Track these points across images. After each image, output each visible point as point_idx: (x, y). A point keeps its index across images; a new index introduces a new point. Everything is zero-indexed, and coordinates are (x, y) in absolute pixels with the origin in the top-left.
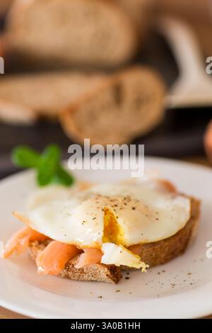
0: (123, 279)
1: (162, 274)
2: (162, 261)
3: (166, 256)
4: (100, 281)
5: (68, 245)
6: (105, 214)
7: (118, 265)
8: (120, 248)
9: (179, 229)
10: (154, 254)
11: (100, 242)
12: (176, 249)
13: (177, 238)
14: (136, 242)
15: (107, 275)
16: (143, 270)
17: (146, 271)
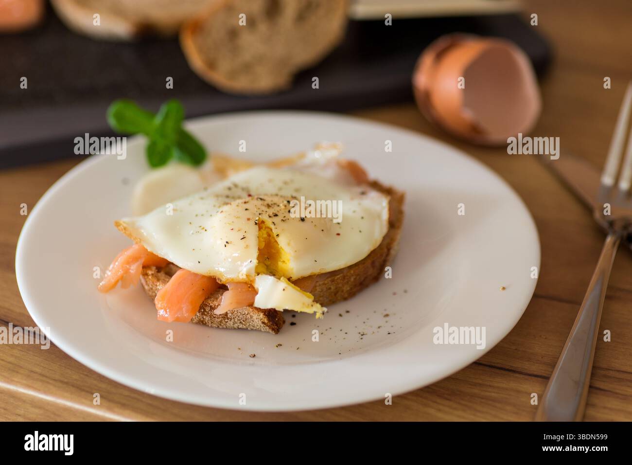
0: (287, 326)
1: (346, 316)
2: (346, 295)
3: (351, 289)
4: (252, 330)
5: (204, 277)
6: (260, 228)
7: (280, 308)
8: (283, 284)
9: (372, 249)
10: (333, 288)
11: (253, 273)
12: (366, 278)
13: (369, 261)
14: (306, 273)
15: (263, 323)
16: (318, 315)
17: (322, 317)
